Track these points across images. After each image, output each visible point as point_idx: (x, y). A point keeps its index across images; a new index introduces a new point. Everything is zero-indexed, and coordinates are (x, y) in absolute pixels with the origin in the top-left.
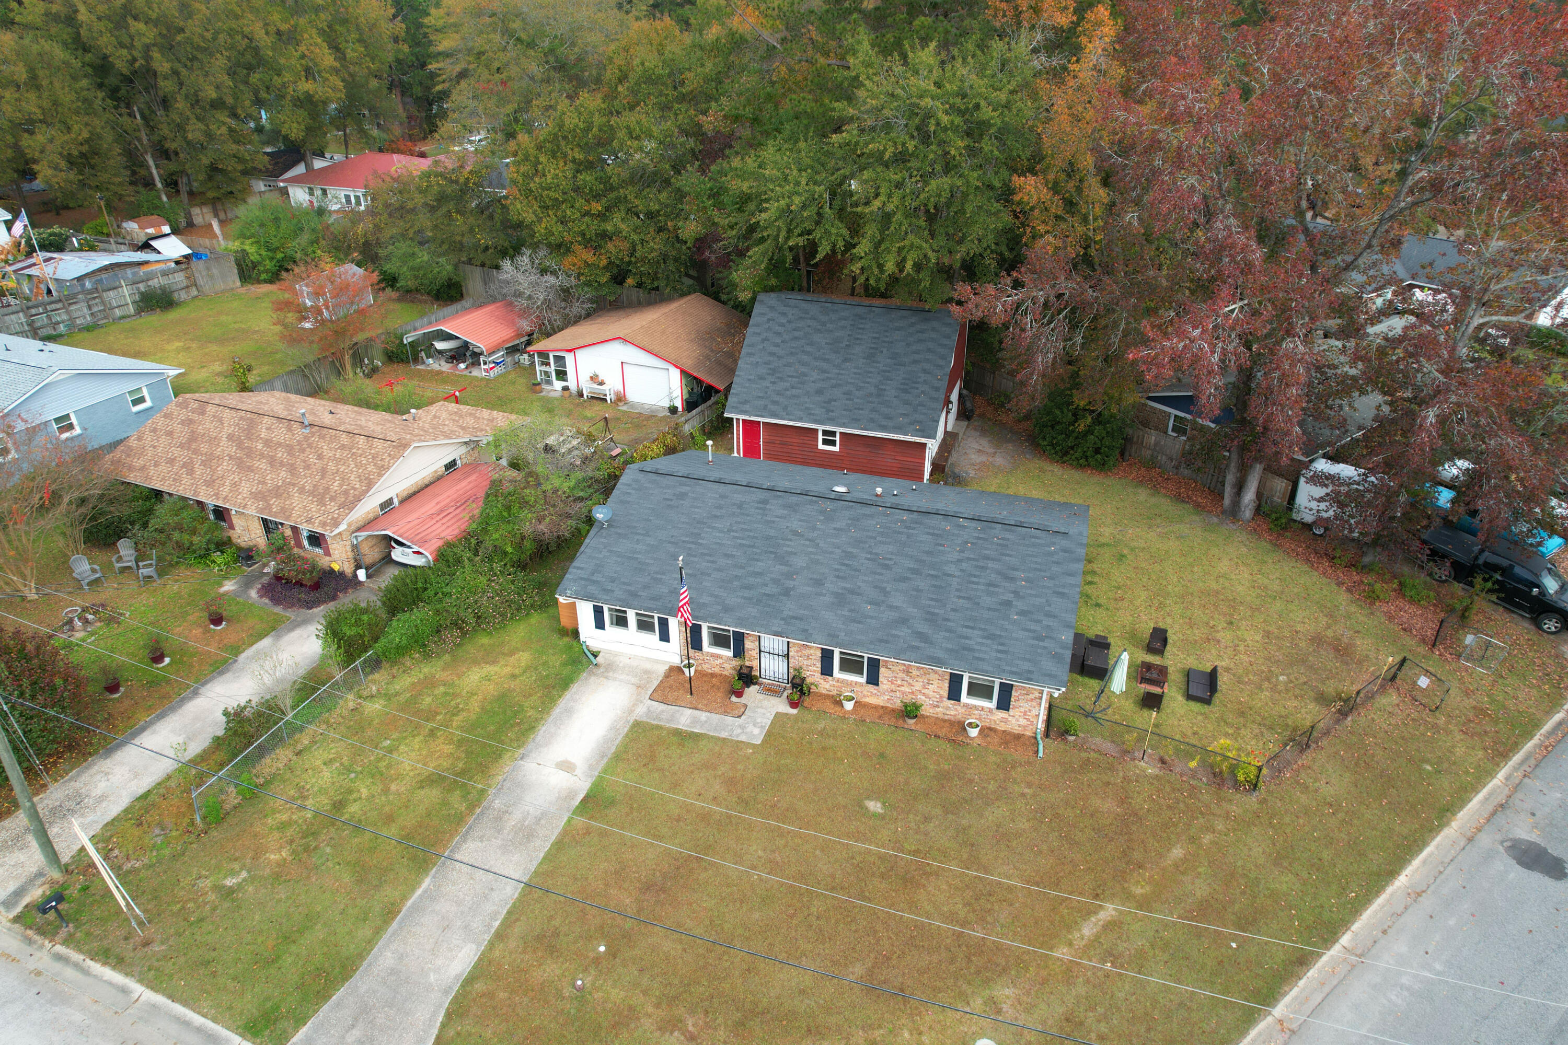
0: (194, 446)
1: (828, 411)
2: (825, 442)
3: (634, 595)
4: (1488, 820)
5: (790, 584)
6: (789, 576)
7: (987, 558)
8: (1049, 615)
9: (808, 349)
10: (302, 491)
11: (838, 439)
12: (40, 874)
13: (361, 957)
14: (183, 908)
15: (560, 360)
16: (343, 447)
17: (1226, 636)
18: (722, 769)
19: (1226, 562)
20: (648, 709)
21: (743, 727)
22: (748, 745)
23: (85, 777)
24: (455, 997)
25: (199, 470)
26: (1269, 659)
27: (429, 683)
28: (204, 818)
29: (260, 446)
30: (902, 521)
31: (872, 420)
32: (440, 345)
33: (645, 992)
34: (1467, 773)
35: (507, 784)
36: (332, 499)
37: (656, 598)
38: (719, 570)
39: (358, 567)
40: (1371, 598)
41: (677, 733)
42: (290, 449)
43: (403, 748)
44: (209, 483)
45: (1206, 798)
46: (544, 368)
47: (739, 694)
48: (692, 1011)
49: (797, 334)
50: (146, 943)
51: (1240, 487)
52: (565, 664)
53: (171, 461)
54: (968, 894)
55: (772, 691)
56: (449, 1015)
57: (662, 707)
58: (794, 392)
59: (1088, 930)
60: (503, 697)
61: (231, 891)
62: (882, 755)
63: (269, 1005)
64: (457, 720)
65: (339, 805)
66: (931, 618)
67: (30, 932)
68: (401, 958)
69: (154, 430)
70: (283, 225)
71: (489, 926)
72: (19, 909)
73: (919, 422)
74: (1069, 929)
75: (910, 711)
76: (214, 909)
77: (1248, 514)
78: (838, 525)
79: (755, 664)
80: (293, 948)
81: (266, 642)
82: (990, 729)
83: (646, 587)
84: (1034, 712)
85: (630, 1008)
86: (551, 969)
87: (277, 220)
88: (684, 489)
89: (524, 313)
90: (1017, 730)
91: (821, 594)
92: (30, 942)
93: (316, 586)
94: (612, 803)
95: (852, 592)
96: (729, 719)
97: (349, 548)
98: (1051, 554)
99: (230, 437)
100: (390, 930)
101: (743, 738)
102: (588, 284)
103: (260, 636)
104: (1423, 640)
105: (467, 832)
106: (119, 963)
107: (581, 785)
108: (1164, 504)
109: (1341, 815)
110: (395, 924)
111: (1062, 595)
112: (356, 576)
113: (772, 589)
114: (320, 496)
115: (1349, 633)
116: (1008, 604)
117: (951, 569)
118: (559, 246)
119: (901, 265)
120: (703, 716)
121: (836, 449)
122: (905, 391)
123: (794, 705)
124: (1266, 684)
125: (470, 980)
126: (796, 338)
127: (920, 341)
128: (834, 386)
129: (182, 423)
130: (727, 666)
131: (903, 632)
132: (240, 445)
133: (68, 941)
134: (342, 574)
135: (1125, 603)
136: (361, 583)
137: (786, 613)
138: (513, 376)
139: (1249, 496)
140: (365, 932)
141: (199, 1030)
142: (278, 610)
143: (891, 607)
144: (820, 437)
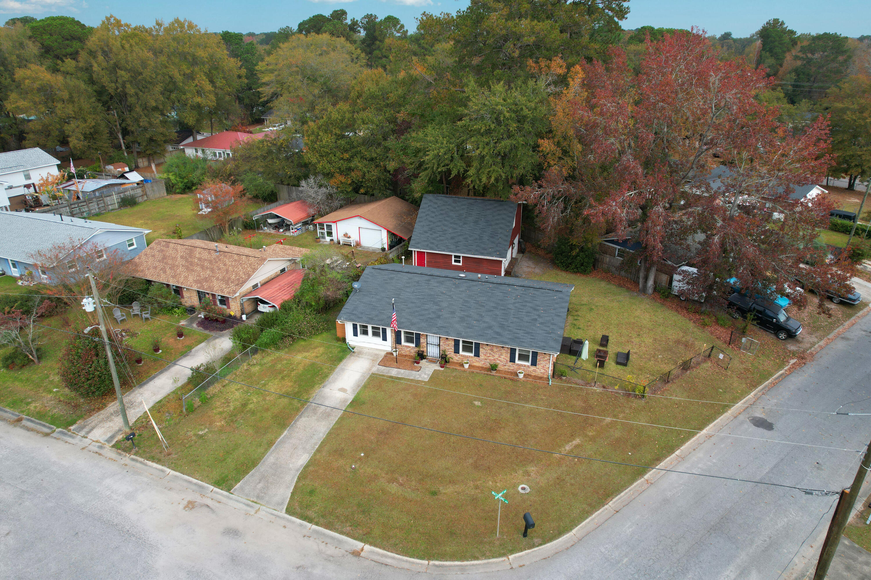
0: (165, 261)
1: (457, 247)
2: (455, 261)
3: (372, 319)
4: (744, 410)
5: (441, 313)
6: (440, 310)
7: (526, 302)
8: (553, 324)
9: (447, 219)
10: (218, 279)
11: (461, 259)
12: (120, 430)
13: (260, 459)
14: (183, 442)
15: (329, 227)
16: (235, 260)
17: (636, 340)
18: (411, 390)
19: (639, 311)
20: (377, 369)
21: (420, 375)
22: (422, 381)
23: (132, 395)
24: (301, 473)
25: (168, 271)
26: (655, 349)
27: (280, 359)
28: (187, 410)
29: (196, 261)
30: (489, 287)
31: (477, 250)
32: (270, 221)
33: (381, 469)
34: (737, 392)
35: (317, 397)
36: (232, 282)
37: (382, 320)
38: (409, 308)
39: (243, 314)
40: (704, 325)
41: (391, 377)
42: (210, 262)
43: (270, 384)
44: (174, 277)
45: (622, 401)
46: (321, 231)
47: (418, 363)
48: (401, 476)
49: (442, 212)
50: (169, 454)
51: (646, 278)
52: (340, 352)
53: (155, 268)
54: (517, 435)
55: (432, 361)
56: (299, 478)
57: (384, 368)
58: (442, 238)
59: (568, 447)
60: (313, 365)
61: (201, 436)
62: (481, 385)
63: (223, 475)
64: (293, 374)
65: (244, 405)
66: (502, 326)
67: (120, 451)
68: (277, 459)
69: (146, 255)
70: (188, 166)
71: (314, 447)
72: (113, 443)
73: (499, 251)
74: (560, 447)
75: (493, 368)
76: (196, 442)
77: (650, 291)
78: (461, 290)
79: (425, 349)
80: (231, 456)
81: (203, 344)
82: (528, 375)
83: (377, 316)
84: (547, 366)
85: (375, 475)
86: (341, 462)
87: (185, 163)
88: (392, 276)
89: (311, 205)
90: (540, 375)
91: (454, 317)
92: (120, 454)
93: (224, 322)
94: (364, 403)
95: (467, 316)
96: (414, 372)
97: (239, 305)
98: (554, 300)
99: (182, 257)
100: (271, 450)
101: (420, 379)
102: (342, 192)
103: (201, 342)
104: (725, 342)
105: (301, 414)
106: (159, 461)
107: (350, 397)
108: (613, 288)
109: (680, 408)
110: (273, 447)
111: (559, 316)
112: (241, 318)
113: (432, 316)
114: (227, 281)
115: (692, 339)
116: (536, 320)
117: (510, 306)
118: (328, 174)
119: (489, 178)
120: (402, 371)
121: (461, 264)
122: (492, 237)
123: (442, 367)
124: (652, 359)
125: (307, 466)
126: (442, 214)
127: (499, 215)
128: (460, 235)
129: (159, 251)
130: (412, 351)
131: (490, 332)
132: (187, 260)
133: (136, 454)
134: (235, 317)
135: (592, 328)
136: (244, 321)
137: (439, 325)
138: (305, 235)
139: (651, 283)
140: (261, 450)
141: (196, 484)
142: (207, 332)
143: (484, 322)
144: (453, 259)
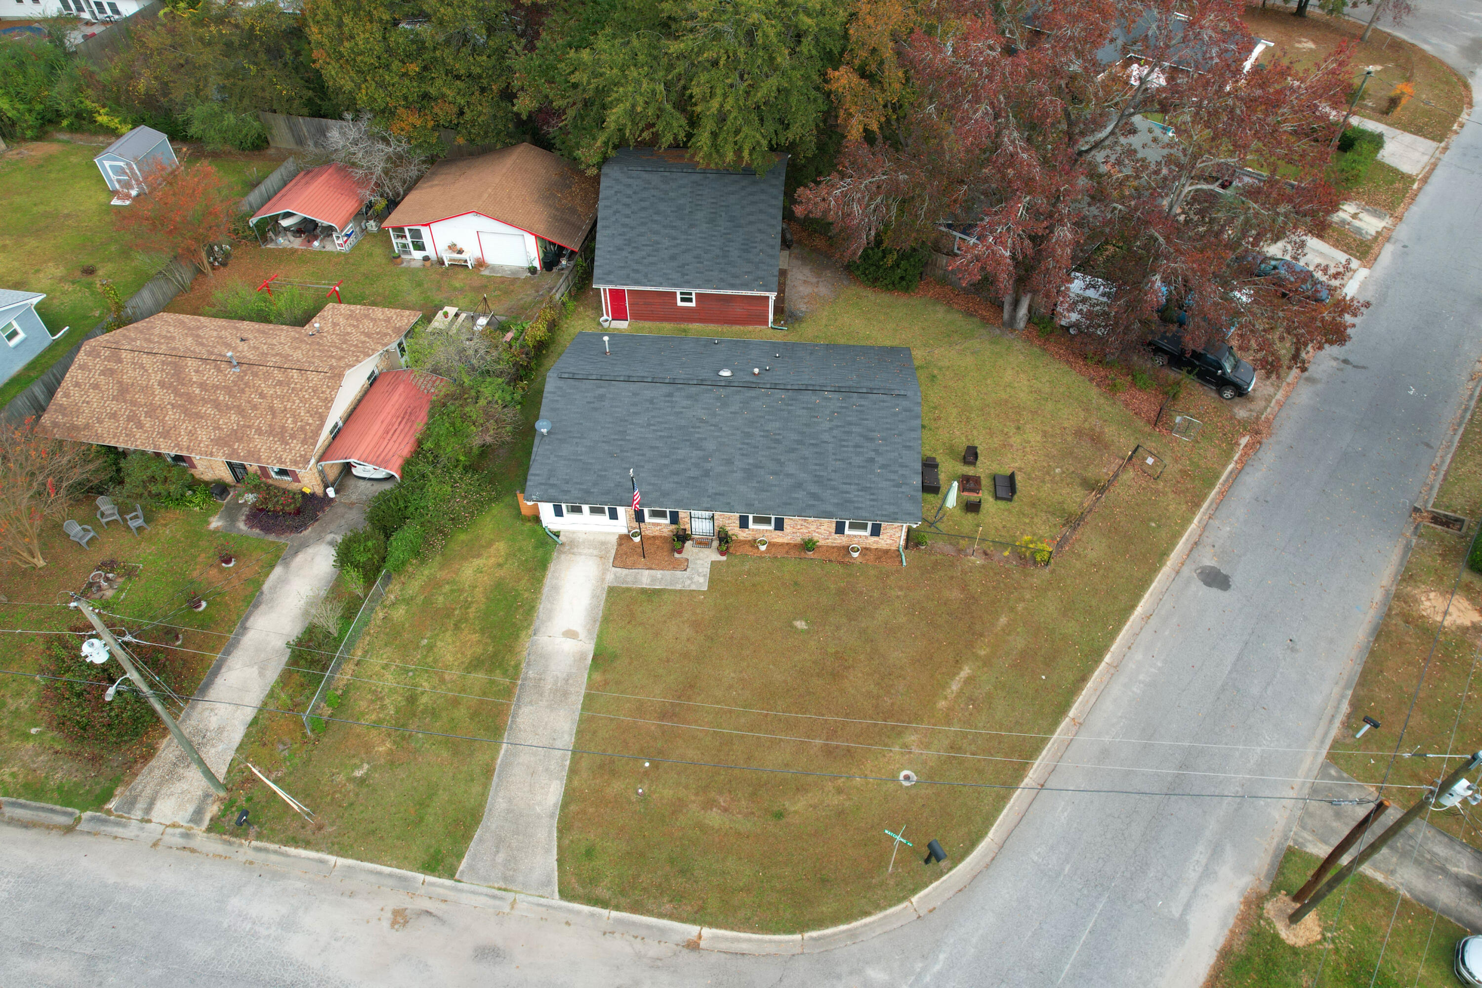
0: (128, 397)
1: (684, 275)
2: (683, 300)
3: (588, 492)
4: (1188, 556)
5: (708, 466)
6: (705, 459)
7: (850, 424)
9: (656, 217)
10: (259, 431)
11: (694, 297)
12: (207, 796)
13: (481, 805)
14: (333, 799)
15: (416, 234)
16: (280, 383)
17: (1016, 440)
18: (686, 616)
19: (1009, 372)
20: (615, 575)
21: (691, 579)
22: (699, 592)
23: (195, 715)
24: (560, 819)
25: (147, 422)
26: (1047, 456)
27: (434, 584)
28: (313, 730)
29: (197, 391)
30: (781, 399)
31: (722, 280)
32: (285, 223)
33: (686, 787)
35: (532, 658)
36: (293, 437)
37: (608, 492)
38: (649, 461)
39: (326, 487)
40: (1112, 389)
41: (643, 591)
42: (229, 391)
43: (439, 644)
44: (165, 435)
45: (1017, 576)
46: (400, 240)
47: (680, 552)
48: (720, 793)
49: (643, 204)
50: (320, 828)
52: (536, 548)
53: (114, 416)
54: (876, 676)
55: (704, 543)
56: (560, 831)
57: (625, 571)
58: (652, 259)
59: (955, 687)
60: (499, 585)
61: (362, 781)
62: (796, 583)
63: (432, 850)
64: (472, 611)
65: (412, 699)
66: (819, 480)
67: (225, 837)
68: (510, 801)
69: (78, 383)
71: (563, 766)
72: (206, 822)
73: (762, 278)
74: (944, 688)
75: (808, 545)
76: (357, 795)
77: (1022, 325)
78: (732, 409)
79: (688, 526)
80: (430, 810)
81: (278, 571)
82: (866, 549)
83: (595, 484)
84: (898, 535)
85: (679, 799)
86: (617, 786)
88: (601, 391)
90: (885, 547)
91: (733, 472)
92: (230, 844)
93: (298, 512)
94: (615, 657)
95: (757, 466)
96: (679, 573)
97: (317, 475)
98: (896, 414)
99: (162, 384)
100: (494, 783)
101: (693, 587)
103: (272, 567)
104: (1149, 421)
105: (518, 700)
106: (307, 844)
107: (589, 647)
108: (958, 319)
109: (1101, 572)
110: (495, 778)
111: (909, 448)
112: (326, 494)
113: (694, 472)
114: (281, 435)
115: (1100, 422)
116: (871, 460)
117: (826, 437)
120: (659, 574)
121: (693, 304)
122: (747, 251)
123: (722, 553)
124: (1047, 478)
125: (565, 805)
126: (644, 209)
127: (753, 203)
128: (685, 252)
129: (103, 373)
130: (665, 530)
131: (800, 494)
132: (176, 392)
133: (259, 837)
134: (313, 495)
135: (942, 422)
136: (332, 499)
137: (710, 491)
139: (1023, 311)
140: (476, 789)
141: (390, 875)
142: (272, 538)
143: (789, 475)
144: (679, 297)
